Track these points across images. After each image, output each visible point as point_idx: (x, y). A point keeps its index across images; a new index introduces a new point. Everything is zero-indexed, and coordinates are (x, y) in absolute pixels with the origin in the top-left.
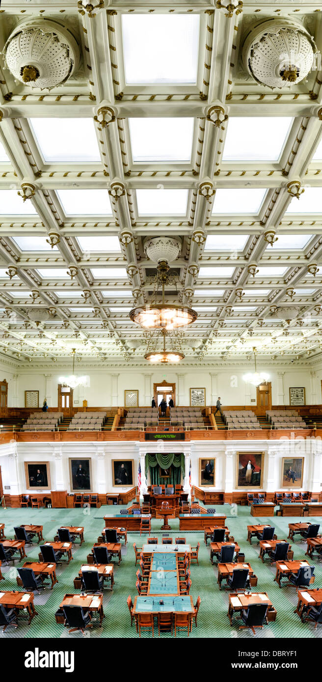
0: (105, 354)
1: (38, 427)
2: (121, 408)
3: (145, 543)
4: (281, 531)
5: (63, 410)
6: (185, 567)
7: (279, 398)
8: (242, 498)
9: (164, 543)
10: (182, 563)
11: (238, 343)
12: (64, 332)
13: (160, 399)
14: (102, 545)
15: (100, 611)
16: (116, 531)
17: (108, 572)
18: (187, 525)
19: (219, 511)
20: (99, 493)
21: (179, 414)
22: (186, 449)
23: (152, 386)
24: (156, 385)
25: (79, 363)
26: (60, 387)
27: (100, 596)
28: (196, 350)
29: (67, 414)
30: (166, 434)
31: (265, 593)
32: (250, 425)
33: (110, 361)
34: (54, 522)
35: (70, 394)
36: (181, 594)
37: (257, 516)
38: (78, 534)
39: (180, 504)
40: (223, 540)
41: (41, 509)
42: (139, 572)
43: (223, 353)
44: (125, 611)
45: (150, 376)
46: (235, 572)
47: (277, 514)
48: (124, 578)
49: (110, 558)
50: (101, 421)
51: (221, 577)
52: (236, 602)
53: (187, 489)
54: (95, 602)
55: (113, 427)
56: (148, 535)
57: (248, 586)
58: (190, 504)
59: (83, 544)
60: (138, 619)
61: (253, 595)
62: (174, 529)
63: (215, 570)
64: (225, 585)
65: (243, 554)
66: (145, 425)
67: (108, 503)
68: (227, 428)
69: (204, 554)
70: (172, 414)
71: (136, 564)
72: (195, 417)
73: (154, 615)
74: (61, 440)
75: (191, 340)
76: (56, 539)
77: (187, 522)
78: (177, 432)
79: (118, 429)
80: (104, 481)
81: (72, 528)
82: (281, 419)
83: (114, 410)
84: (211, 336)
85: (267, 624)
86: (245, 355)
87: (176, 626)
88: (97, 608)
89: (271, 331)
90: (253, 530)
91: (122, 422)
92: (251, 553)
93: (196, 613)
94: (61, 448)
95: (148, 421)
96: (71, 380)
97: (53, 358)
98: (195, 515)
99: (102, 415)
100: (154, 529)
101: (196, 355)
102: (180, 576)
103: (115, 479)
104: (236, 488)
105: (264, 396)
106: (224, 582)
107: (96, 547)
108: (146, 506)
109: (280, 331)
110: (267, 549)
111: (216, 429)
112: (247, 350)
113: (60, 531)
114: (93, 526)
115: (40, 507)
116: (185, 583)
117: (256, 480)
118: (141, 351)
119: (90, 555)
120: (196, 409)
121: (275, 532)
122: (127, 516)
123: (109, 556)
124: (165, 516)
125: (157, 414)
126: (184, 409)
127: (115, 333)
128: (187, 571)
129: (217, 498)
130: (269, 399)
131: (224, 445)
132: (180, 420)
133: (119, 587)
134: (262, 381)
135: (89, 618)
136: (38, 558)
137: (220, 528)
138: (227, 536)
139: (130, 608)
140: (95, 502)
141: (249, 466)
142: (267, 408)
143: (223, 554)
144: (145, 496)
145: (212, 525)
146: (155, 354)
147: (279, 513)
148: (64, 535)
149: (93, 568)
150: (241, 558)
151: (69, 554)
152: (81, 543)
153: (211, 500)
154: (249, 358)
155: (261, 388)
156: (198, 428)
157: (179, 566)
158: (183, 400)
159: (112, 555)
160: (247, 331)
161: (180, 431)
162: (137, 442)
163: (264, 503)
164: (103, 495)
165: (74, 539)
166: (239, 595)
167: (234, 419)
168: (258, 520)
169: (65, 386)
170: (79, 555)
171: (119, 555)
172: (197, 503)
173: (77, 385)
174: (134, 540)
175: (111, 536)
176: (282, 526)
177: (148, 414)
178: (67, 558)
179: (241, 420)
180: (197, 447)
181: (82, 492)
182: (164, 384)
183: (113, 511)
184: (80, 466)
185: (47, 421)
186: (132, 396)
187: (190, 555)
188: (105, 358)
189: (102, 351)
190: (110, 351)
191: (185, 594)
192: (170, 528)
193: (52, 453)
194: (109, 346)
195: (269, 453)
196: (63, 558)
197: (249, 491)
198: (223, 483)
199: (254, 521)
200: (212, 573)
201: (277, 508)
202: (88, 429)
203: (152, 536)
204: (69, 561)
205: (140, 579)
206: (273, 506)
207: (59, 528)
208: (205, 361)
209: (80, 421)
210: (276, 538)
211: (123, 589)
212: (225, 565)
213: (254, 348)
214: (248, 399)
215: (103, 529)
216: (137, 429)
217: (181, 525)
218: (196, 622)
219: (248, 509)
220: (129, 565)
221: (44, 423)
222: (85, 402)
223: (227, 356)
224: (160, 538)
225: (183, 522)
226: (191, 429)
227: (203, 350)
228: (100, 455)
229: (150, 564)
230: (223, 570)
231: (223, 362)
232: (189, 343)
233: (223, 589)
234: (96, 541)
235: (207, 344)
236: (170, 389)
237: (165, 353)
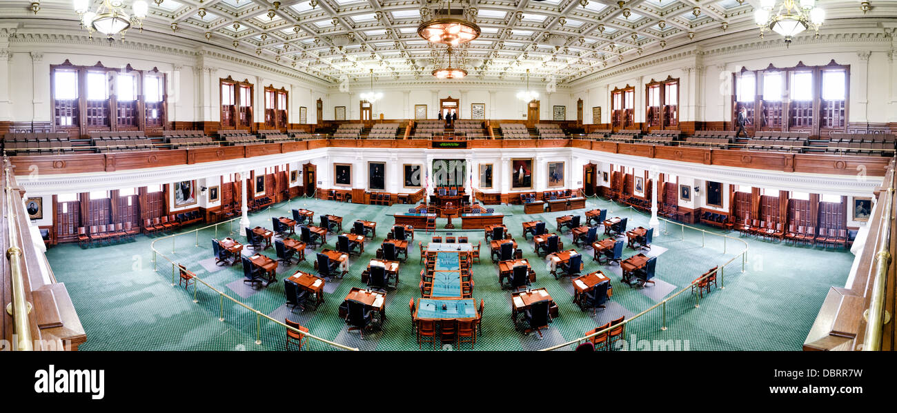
0: (398, 73)
1: (345, 135)
2: (412, 120)
3: (430, 242)
4: (551, 226)
5: (364, 122)
6: (467, 267)
7: (545, 114)
8: (516, 198)
9: (448, 242)
10: (465, 262)
11: (514, 65)
12: (362, 55)
13: (445, 112)
14: (391, 242)
15: (382, 311)
16: (403, 228)
17: (393, 270)
18: (469, 224)
19: (497, 211)
20: (392, 193)
21: (461, 126)
22: (467, 155)
23: (439, 101)
24: (442, 101)
25: (377, 83)
26: (362, 103)
27: (383, 295)
28: (477, 70)
29: (367, 125)
30: (450, 143)
31: (544, 289)
32: (522, 136)
33: (401, 80)
34: (352, 215)
35: (370, 109)
36: (464, 297)
37: (529, 213)
38: (371, 228)
39: (463, 205)
40: (502, 238)
41: (343, 203)
42: (423, 272)
43: (501, 74)
44: (406, 314)
45: (437, 92)
46: (515, 269)
47: (546, 211)
48: (409, 277)
49: (397, 255)
50: (395, 131)
51: (503, 275)
52: (519, 302)
53: (468, 192)
54: (379, 301)
55: (405, 136)
56: (433, 233)
57: (528, 284)
58: (471, 204)
59: (374, 238)
60: (421, 328)
61: (533, 292)
62: (457, 227)
63: (496, 268)
64: (507, 283)
65: (521, 250)
66: (433, 135)
67: (398, 203)
68: (503, 138)
69: (485, 252)
70: (456, 126)
71: (421, 263)
72: (476, 128)
73: (437, 322)
74: (362, 146)
75: (474, 60)
76: (352, 231)
77: (469, 221)
78: (460, 141)
79: (410, 138)
80: (396, 183)
81: (366, 222)
82: (547, 131)
83: (406, 122)
84: (492, 57)
85: (551, 322)
86: (520, 76)
87: (460, 336)
88: (379, 308)
89: (543, 56)
90: (527, 226)
91: (412, 132)
92: (527, 248)
93: (480, 319)
94: (362, 153)
95: (435, 131)
96: (371, 96)
97: (355, 79)
98: (476, 215)
99: (396, 126)
100: (439, 228)
101: (478, 74)
102: (463, 277)
103: (406, 180)
104: (511, 190)
105: (534, 112)
106: (506, 280)
107: (385, 243)
108: (432, 206)
109: (550, 57)
110: (540, 243)
111: (494, 139)
112: (522, 72)
113: (356, 224)
114: (384, 222)
115: (343, 201)
116: (467, 284)
117: (527, 182)
118: (429, 68)
119: (379, 250)
120: (476, 122)
121: (546, 227)
122: (415, 215)
123: (396, 252)
124: (449, 216)
125: (442, 126)
126: (466, 122)
127: (405, 53)
128: (470, 272)
129: (495, 198)
130: (538, 114)
131: (500, 152)
132: (463, 131)
133: (402, 286)
134: (532, 99)
135: (369, 319)
136: (335, 246)
137: (499, 226)
138: (505, 234)
139: (412, 312)
140: (387, 200)
141: (521, 170)
142: (536, 122)
143: (503, 252)
144: (431, 197)
145: (492, 224)
146: (441, 70)
147: (548, 209)
148: (359, 228)
149: (381, 264)
150: (519, 255)
151: (362, 247)
152: (373, 237)
153: (489, 201)
154: (522, 79)
155: (532, 105)
156: (478, 138)
157: (462, 265)
158: (465, 114)
159: (399, 252)
160: (523, 55)
161: (463, 140)
162: (426, 150)
163: (535, 202)
164: (394, 195)
165: (367, 233)
166: (521, 294)
167: (509, 131)
168: (532, 217)
169: (365, 102)
170: (369, 249)
171: (406, 252)
172: (478, 203)
173: (375, 100)
174: (419, 237)
175: (399, 233)
176: (551, 220)
177: (435, 126)
178: (359, 250)
179: (514, 131)
180: (477, 154)
181: (377, 191)
182: (449, 99)
183: (402, 210)
184: (377, 169)
185: (351, 131)
186: (421, 110)
187: (472, 254)
188: (398, 77)
189: (395, 71)
190: (402, 70)
191: (468, 297)
192: (453, 227)
193: (354, 157)
194: (401, 65)
195: (537, 159)
196: (356, 249)
197: (522, 191)
198: (500, 184)
199: (528, 218)
200: (493, 272)
201: (546, 205)
202: (384, 138)
203: (436, 235)
204: (360, 253)
205: (424, 280)
206: (542, 204)
207: (356, 221)
208: (486, 80)
209: (378, 131)
210: (547, 232)
211: (407, 288)
212: (505, 263)
213: (528, 70)
214: (520, 114)
215: (392, 225)
216: (426, 138)
217: (463, 225)
218: (480, 330)
219: (522, 208)
220: (414, 263)
221: (349, 133)
222: (382, 115)
223: (505, 77)
224: (444, 237)
225: (466, 221)
226: (473, 138)
227: (484, 70)
228: (394, 160)
229: (434, 263)
230: (504, 268)
231: (501, 82)
232: (471, 63)
233: (505, 288)
234: (386, 236)
235: (487, 64)
236: (454, 104)
237: (450, 69)
